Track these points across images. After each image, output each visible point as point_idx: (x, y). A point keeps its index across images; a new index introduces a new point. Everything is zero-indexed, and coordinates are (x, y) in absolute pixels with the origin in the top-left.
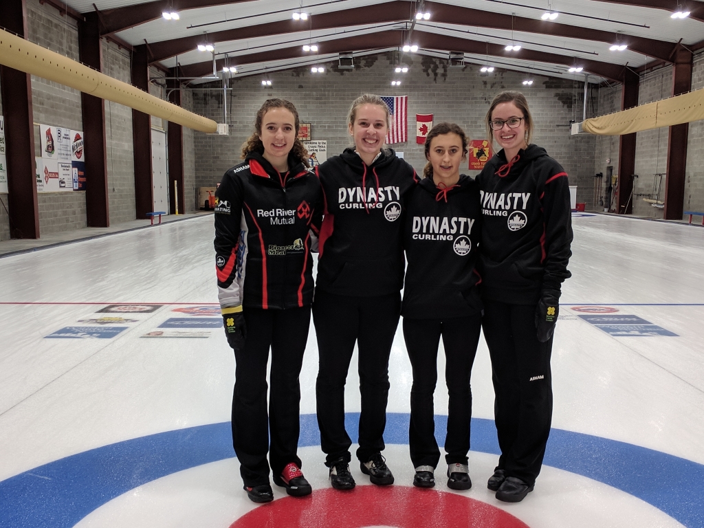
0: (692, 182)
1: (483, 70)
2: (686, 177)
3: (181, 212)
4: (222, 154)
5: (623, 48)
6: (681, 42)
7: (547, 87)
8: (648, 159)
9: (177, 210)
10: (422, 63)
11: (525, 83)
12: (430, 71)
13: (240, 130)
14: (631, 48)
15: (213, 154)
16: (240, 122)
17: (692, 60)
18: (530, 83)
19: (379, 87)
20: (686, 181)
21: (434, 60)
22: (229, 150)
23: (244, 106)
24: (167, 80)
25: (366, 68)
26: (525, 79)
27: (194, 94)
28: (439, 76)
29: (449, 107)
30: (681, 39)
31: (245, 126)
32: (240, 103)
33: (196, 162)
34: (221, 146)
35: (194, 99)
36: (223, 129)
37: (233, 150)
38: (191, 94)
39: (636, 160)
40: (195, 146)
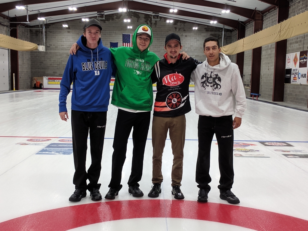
0: (262, 79)
1: (168, 21)
2: (261, 76)
3: (17, 89)
4: (44, 61)
5: (228, 11)
6: (256, 9)
7: (206, 31)
8: (248, 67)
9: (14, 88)
10: (144, 18)
11: (194, 28)
12: (148, 22)
13: (54, 49)
14: (232, 11)
15: (40, 60)
16: (54, 45)
17: (263, 18)
18: (196, 28)
19: (123, 29)
20: (260, 78)
21: (150, 16)
22: (48, 59)
23: (55, 37)
24: (10, 24)
25: (117, 20)
26: (193, 26)
27: (31, 31)
28: (153, 24)
29: (158, 40)
30: (256, 8)
31: (56, 47)
32: (54, 35)
33: (31, 64)
34: (44, 57)
35: (31, 33)
36: (42, 48)
37: (50, 59)
38: (29, 31)
39: (244, 67)
40: (31, 56)
